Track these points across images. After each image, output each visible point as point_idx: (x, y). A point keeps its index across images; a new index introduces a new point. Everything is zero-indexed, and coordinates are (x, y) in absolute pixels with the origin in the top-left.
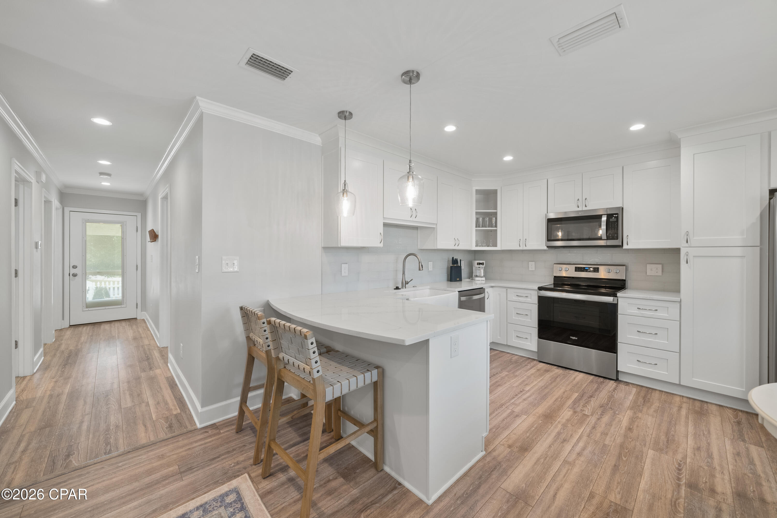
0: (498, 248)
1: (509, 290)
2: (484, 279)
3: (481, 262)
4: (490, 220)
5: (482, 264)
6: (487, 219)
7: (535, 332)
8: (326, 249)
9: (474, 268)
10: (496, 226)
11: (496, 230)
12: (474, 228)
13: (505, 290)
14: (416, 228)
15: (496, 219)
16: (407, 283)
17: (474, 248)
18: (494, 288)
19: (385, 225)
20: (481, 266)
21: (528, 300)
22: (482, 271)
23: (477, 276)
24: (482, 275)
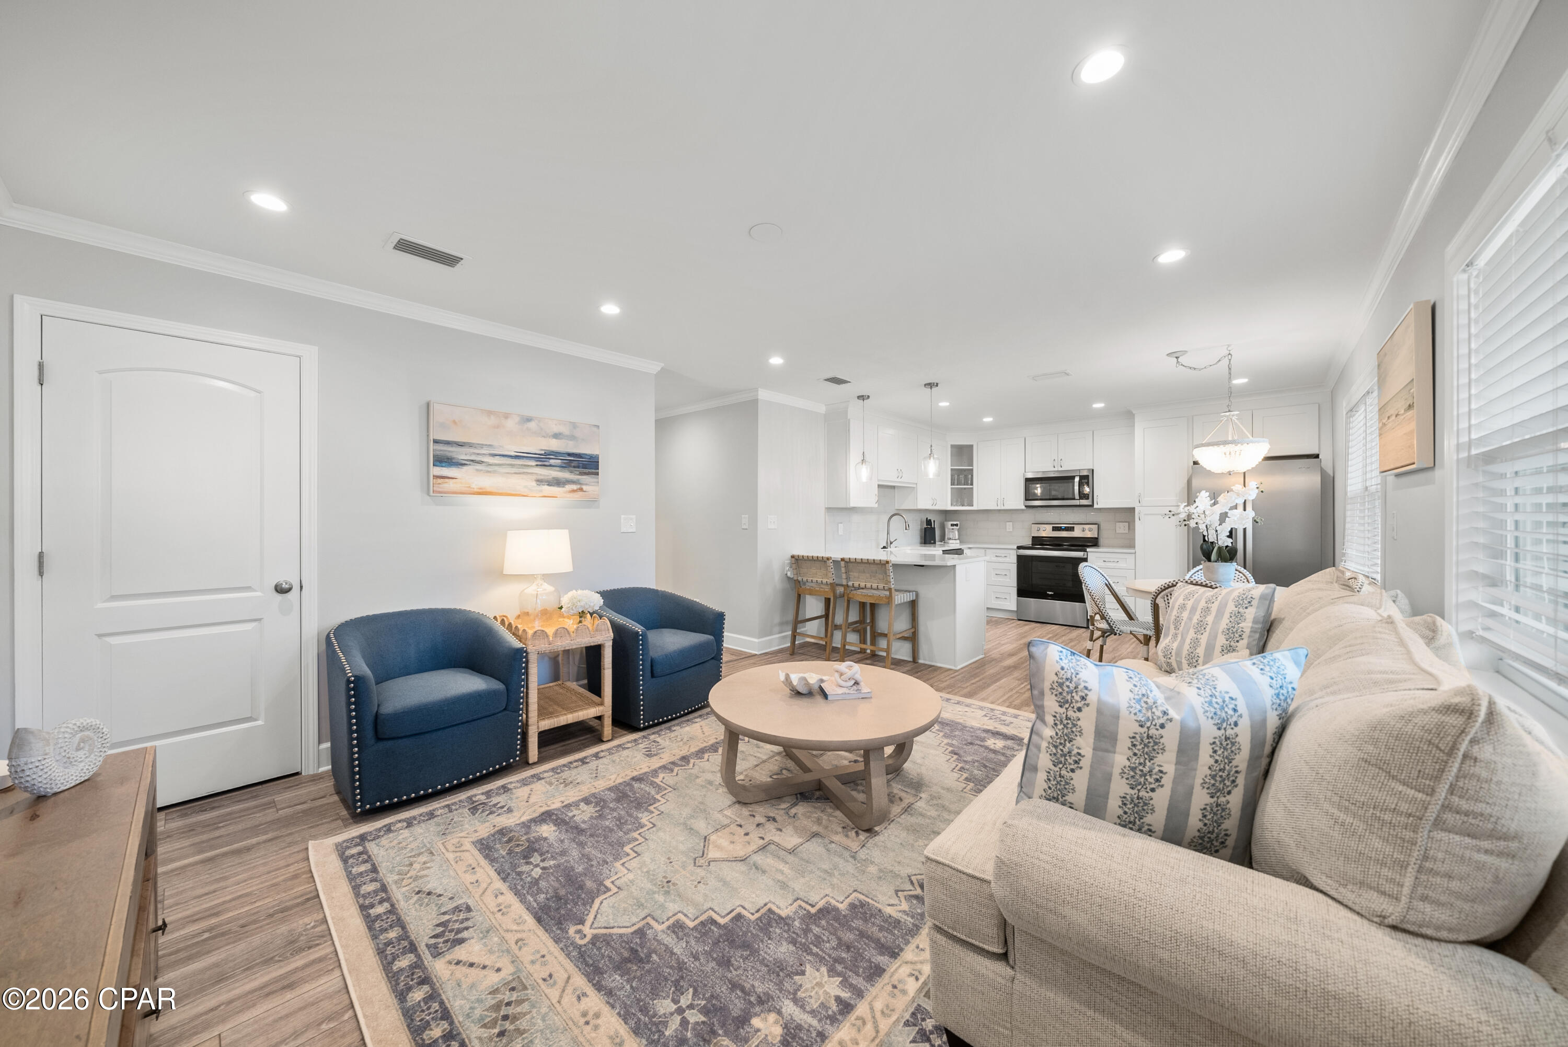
0: (974, 508)
1: (987, 550)
2: (958, 541)
3: (955, 523)
4: (966, 477)
5: (957, 525)
6: (962, 477)
7: (1014, 591)
8: (829, 509)
9: (946, 530)
10: (972, 484)
11: (972, 488)
12: (949, 486)
13: (983, 550)
14: (894, 487)
15: (972, 476)
16: (891, 543)
17: (950, 508)
18: (973, 550)
19: (879, 486)
20: (955, 527)
21: (1007, 560)
22: (957, 532)
23: (950, 539)
24: (957, 537)
